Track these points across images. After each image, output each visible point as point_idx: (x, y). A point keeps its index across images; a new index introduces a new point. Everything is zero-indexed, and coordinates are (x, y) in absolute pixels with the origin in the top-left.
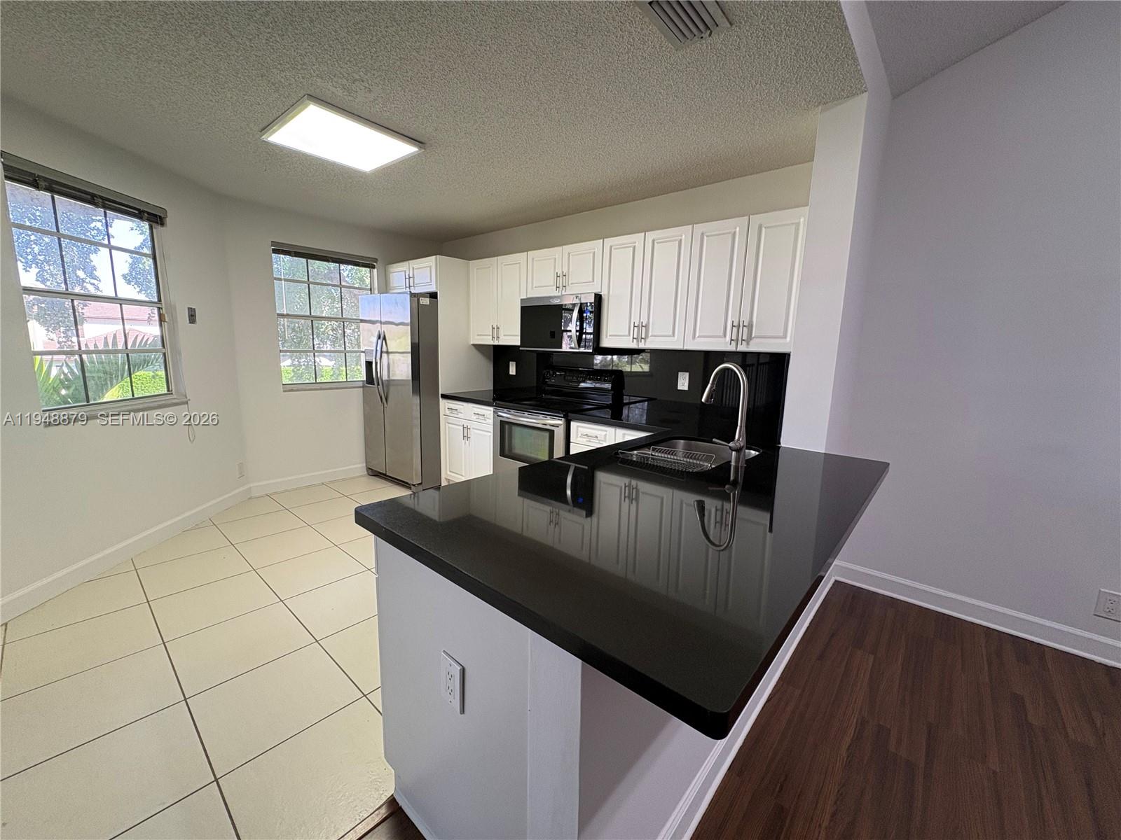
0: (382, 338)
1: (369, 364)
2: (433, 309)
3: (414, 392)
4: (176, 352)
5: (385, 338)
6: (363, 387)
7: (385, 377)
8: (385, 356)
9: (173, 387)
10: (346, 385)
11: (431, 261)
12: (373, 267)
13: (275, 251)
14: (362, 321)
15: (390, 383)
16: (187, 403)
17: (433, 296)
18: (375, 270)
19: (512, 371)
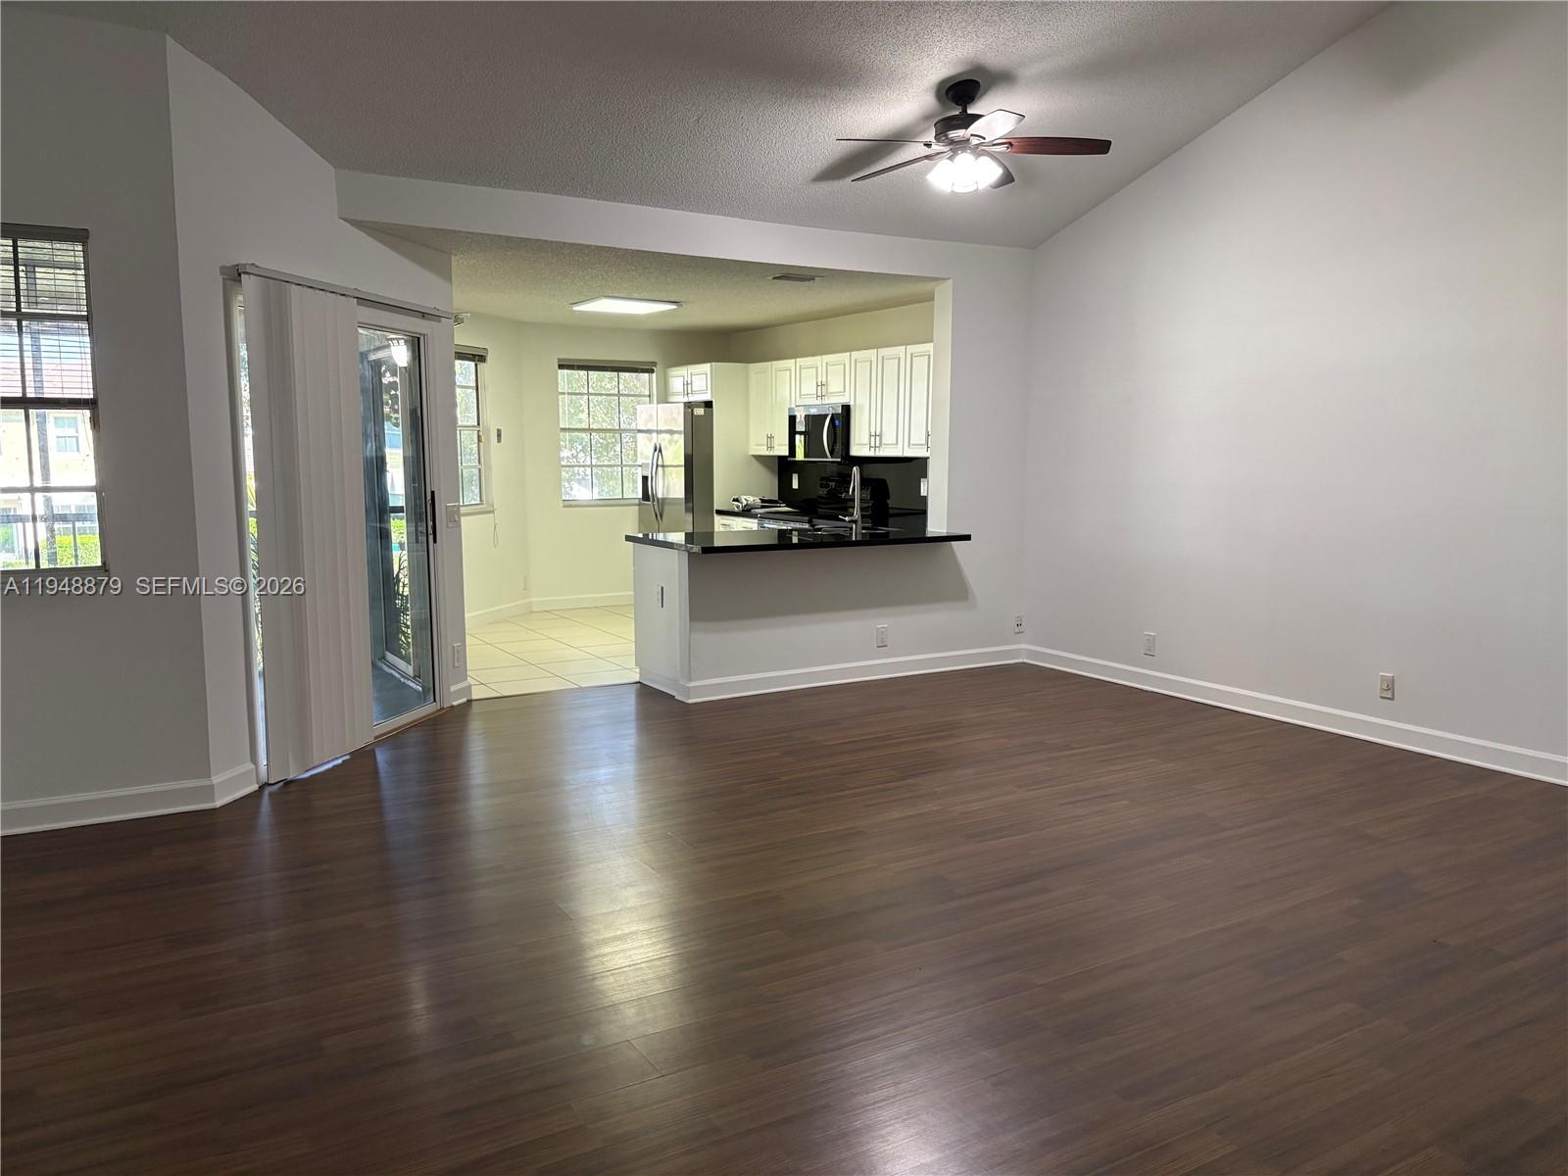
0: (658, 450)
1: (645, 479)
2: (708, 418)
3: (687, 510)
4: (489, 467)
5: (660, 451)
6: (640, 504)
7: (660, 496)
8: (660, 469)
9: (484, 498)
10: (621, 502)
11: (706, 367)
12: (652, 371)
13: (561, 367)
14: (640, 431)
15: (663, 502)
16: (493, 512)
17: (708, 405)
18: (654, 375)
19: (795, 485)
